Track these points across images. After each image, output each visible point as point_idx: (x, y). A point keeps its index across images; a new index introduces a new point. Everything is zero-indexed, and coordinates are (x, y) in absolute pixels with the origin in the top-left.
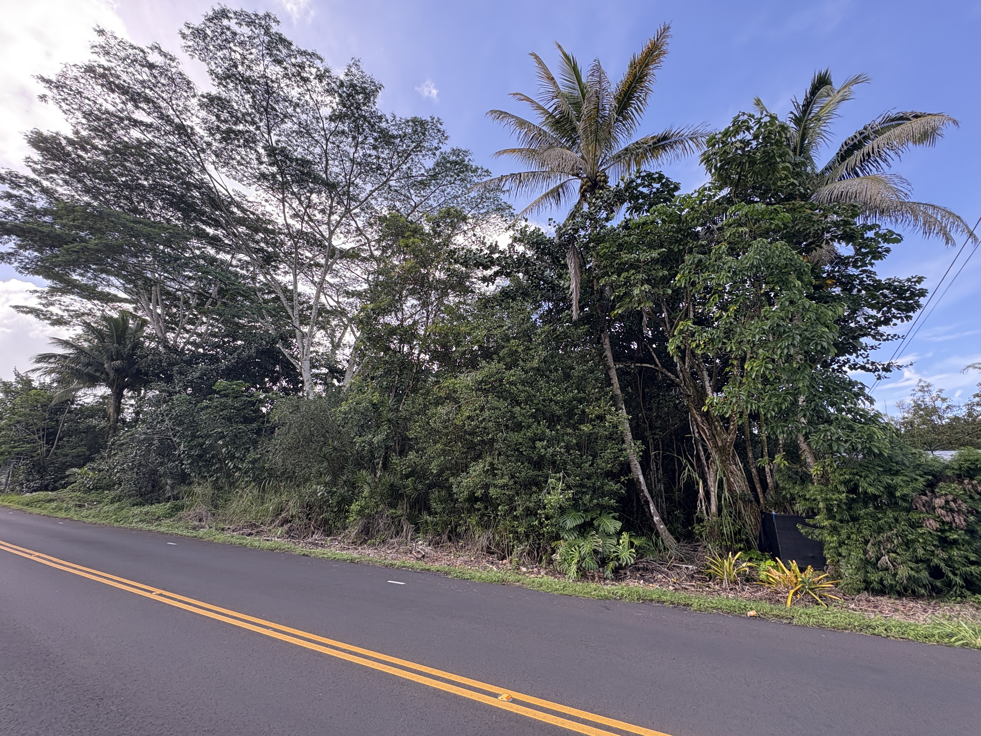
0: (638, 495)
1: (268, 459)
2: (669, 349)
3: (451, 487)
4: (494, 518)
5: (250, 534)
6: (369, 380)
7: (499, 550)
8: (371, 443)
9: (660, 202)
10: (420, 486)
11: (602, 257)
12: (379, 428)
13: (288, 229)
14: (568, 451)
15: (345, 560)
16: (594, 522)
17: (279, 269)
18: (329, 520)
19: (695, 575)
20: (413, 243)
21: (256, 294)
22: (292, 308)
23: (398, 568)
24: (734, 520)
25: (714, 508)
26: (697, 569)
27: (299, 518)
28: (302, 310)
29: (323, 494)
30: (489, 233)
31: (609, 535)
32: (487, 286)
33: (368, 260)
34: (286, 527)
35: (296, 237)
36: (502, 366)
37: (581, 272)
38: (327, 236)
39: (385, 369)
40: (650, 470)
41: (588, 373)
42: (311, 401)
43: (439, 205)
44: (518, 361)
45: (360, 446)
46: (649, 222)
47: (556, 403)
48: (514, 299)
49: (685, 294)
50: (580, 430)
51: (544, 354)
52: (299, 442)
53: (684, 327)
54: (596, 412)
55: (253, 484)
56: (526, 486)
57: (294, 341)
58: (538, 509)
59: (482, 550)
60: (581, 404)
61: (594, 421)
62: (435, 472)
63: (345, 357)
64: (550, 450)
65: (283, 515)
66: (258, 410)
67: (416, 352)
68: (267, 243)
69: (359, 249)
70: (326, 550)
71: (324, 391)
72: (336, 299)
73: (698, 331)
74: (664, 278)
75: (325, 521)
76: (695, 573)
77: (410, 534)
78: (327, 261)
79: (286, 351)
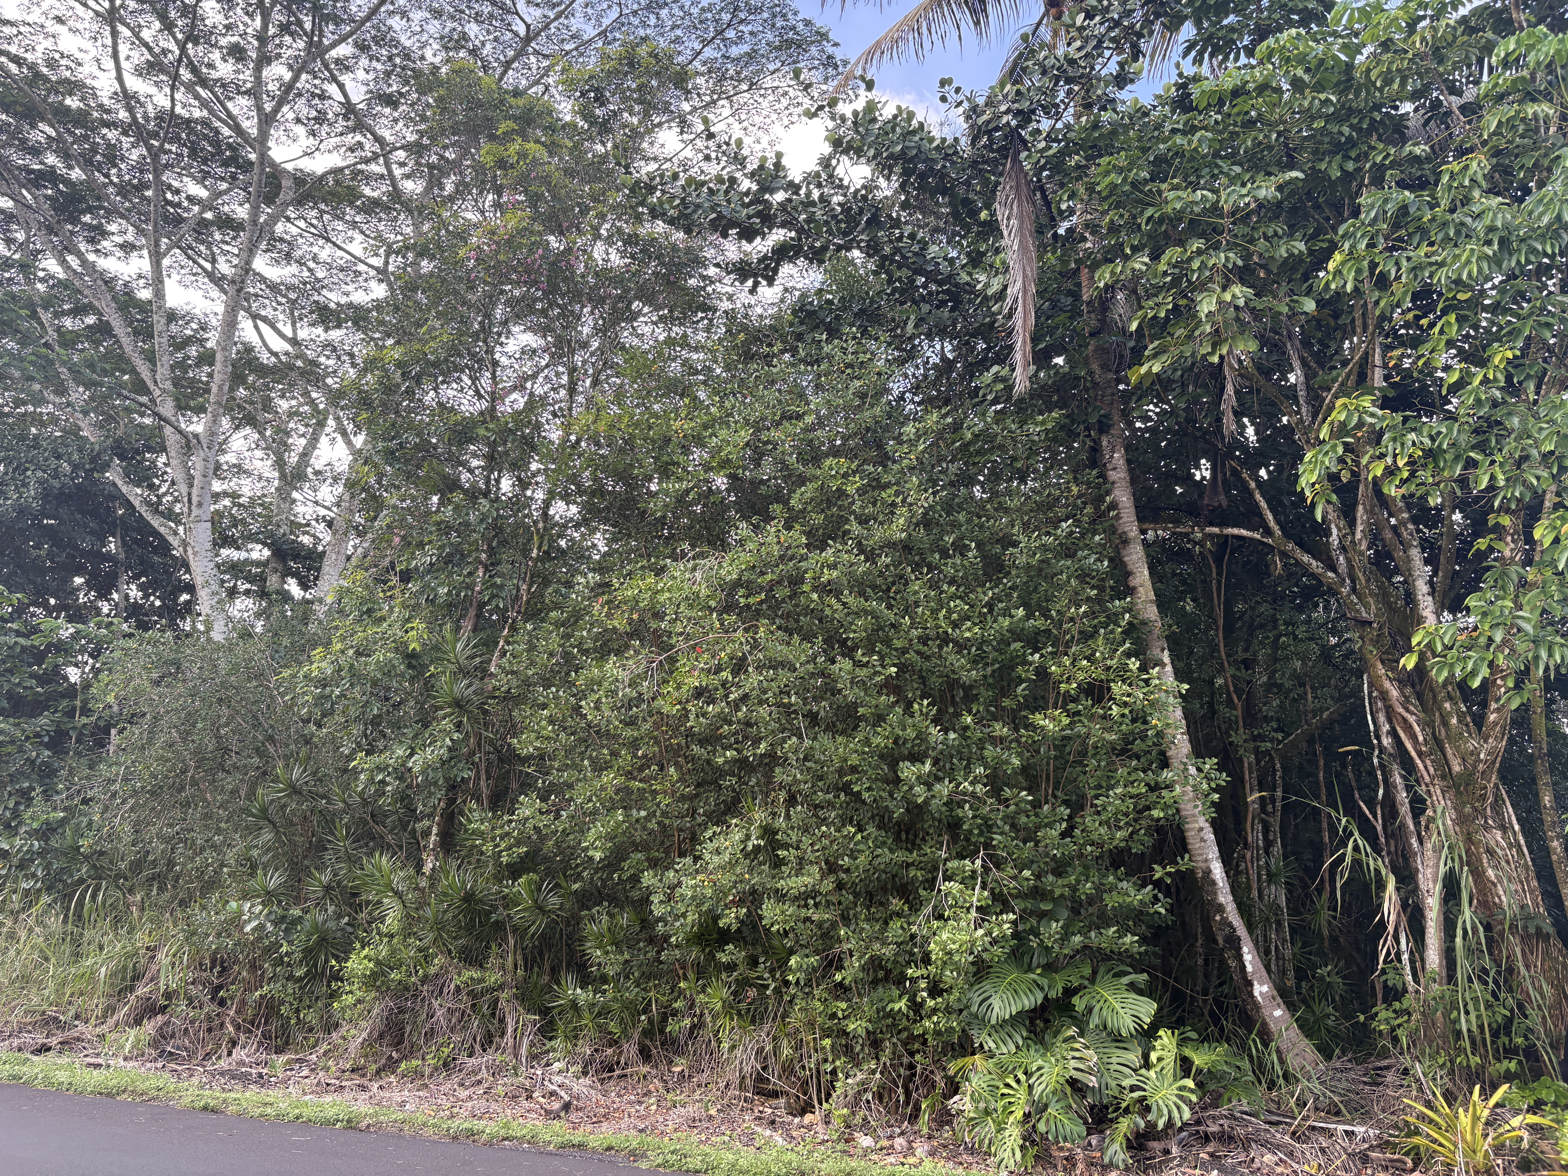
0: (1207, 920)
1: (90, 824)
2: (1303, 482)
3: (646, 901)
4: (777, 991)
5: (44, 1049)
6: (394, 580)
7: (792, 1085)
8: (402, 773)
9: (1291, 24)
10: (554, 901)
11: (1105, 199)
12: (426, 726)
13: (130, 109)
14: (996, 792)
15: (331, 1123)
16: (1075, 1000)
17: (105, 234)
18: (282, 1003)
19: (1373, 1155)
20: (522, 155)
21: (34, 315)
22: (151, 358)
23: (489, 1144)
24: (1494, 995)
25: (1433, 957)
26: (1378, 1137)
27: (190, 1000)
28: (182, 365)
29: (261, 927)
30: (757, 119)
31: (1117, 1039)
32: (753, 291)
33: (387, 209)
34: (150, 1027)
35: (155, 135)
36: (797, 536)
37: (1042, 249)
38: (254, 132)
39: (442, 548)
40: (1246, 846)
41: (1058, 556)
42: (219, 647)
43: (603, 34)
44: (847, 521)
45: (371, 780)
46: (1251, 86)
47: (961, 646)
48: (833, 333)
49: (1357, 314)
50: (1034, 727)
51: (926, 500)
52: (184, 772)
53: (1350, 415)
54: (1081, 676)
55: (45, 899)
56: (870, 895)
57: (162, 459)
58: (908, 963)
59: (742, 1087)
60: (1036, 650)
61: (1075, 700)
62: (598, 855)
63: (323, 512)
64: (944, 789)
65: (142, 990)
66: (55, 675)
67: (540, 495)
68: (66, 155)
69: (356, 174)
70: (273, 1095)
71: (258, 615)
72: (288, 331)
73: (1394, 427)
74: (1292, 263)
75: (270, 1007)
76: (1371, 1148)
77: (526, 1041)
78: (255, 212)
79: (135, 494)
